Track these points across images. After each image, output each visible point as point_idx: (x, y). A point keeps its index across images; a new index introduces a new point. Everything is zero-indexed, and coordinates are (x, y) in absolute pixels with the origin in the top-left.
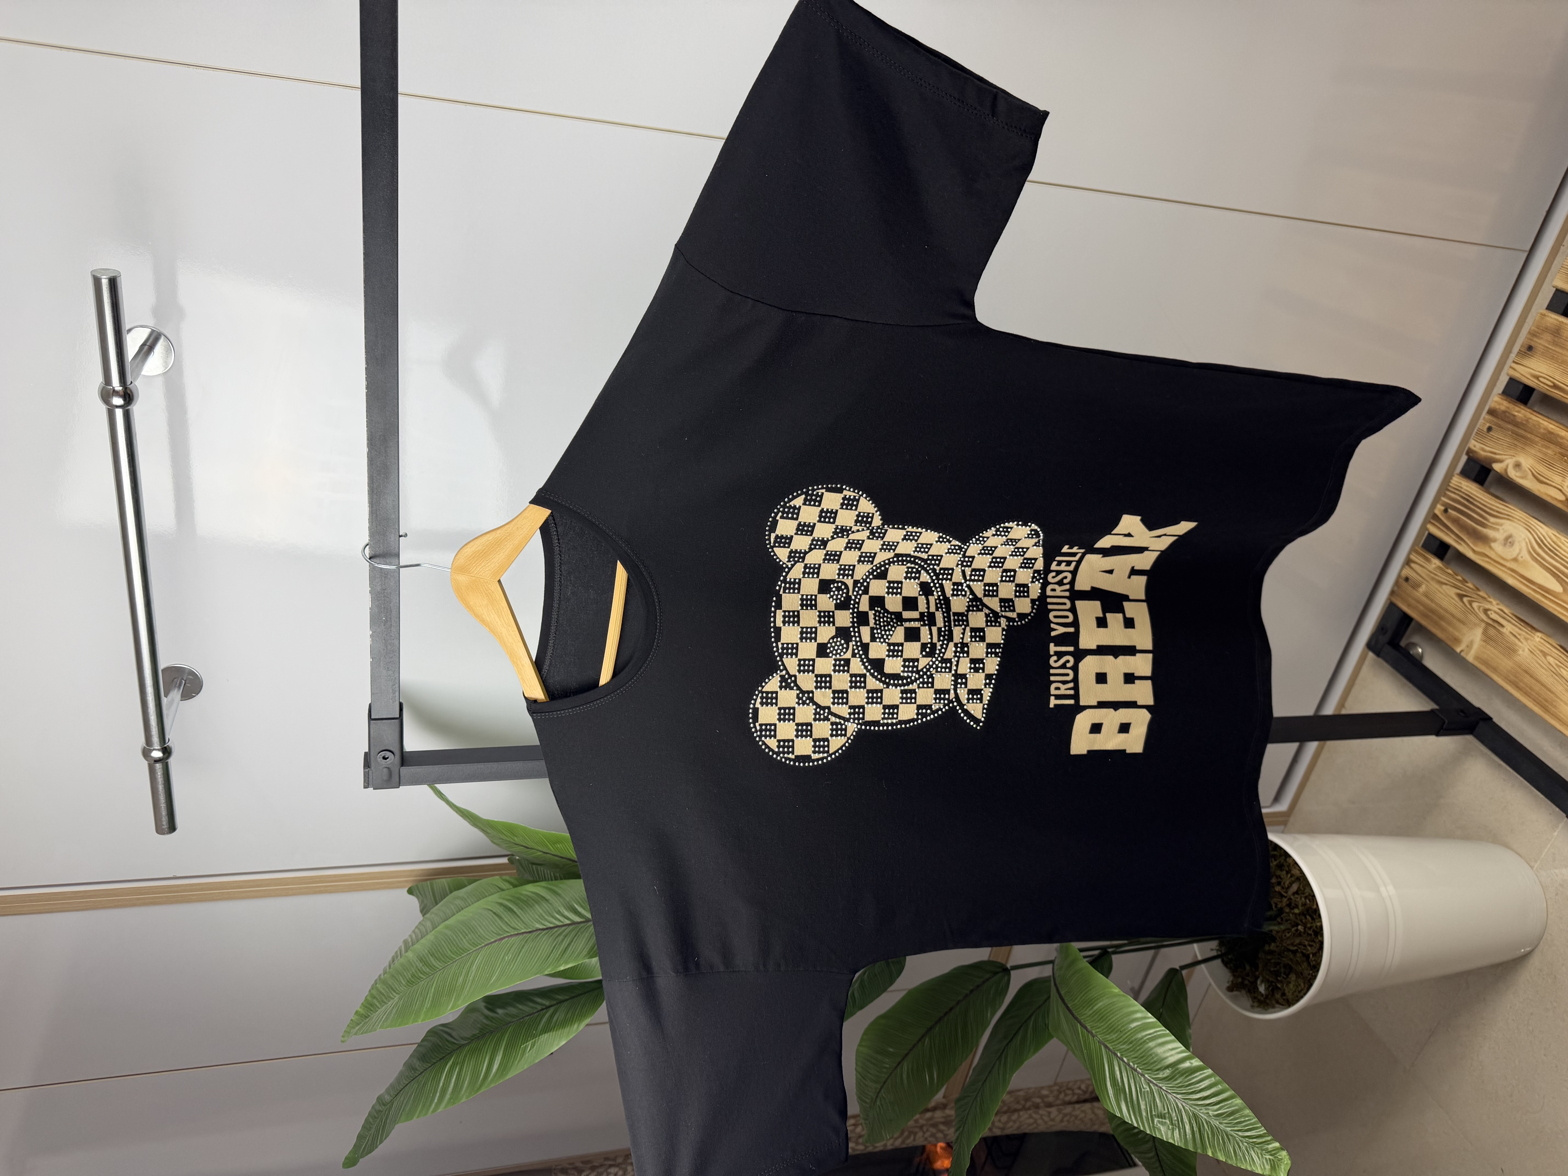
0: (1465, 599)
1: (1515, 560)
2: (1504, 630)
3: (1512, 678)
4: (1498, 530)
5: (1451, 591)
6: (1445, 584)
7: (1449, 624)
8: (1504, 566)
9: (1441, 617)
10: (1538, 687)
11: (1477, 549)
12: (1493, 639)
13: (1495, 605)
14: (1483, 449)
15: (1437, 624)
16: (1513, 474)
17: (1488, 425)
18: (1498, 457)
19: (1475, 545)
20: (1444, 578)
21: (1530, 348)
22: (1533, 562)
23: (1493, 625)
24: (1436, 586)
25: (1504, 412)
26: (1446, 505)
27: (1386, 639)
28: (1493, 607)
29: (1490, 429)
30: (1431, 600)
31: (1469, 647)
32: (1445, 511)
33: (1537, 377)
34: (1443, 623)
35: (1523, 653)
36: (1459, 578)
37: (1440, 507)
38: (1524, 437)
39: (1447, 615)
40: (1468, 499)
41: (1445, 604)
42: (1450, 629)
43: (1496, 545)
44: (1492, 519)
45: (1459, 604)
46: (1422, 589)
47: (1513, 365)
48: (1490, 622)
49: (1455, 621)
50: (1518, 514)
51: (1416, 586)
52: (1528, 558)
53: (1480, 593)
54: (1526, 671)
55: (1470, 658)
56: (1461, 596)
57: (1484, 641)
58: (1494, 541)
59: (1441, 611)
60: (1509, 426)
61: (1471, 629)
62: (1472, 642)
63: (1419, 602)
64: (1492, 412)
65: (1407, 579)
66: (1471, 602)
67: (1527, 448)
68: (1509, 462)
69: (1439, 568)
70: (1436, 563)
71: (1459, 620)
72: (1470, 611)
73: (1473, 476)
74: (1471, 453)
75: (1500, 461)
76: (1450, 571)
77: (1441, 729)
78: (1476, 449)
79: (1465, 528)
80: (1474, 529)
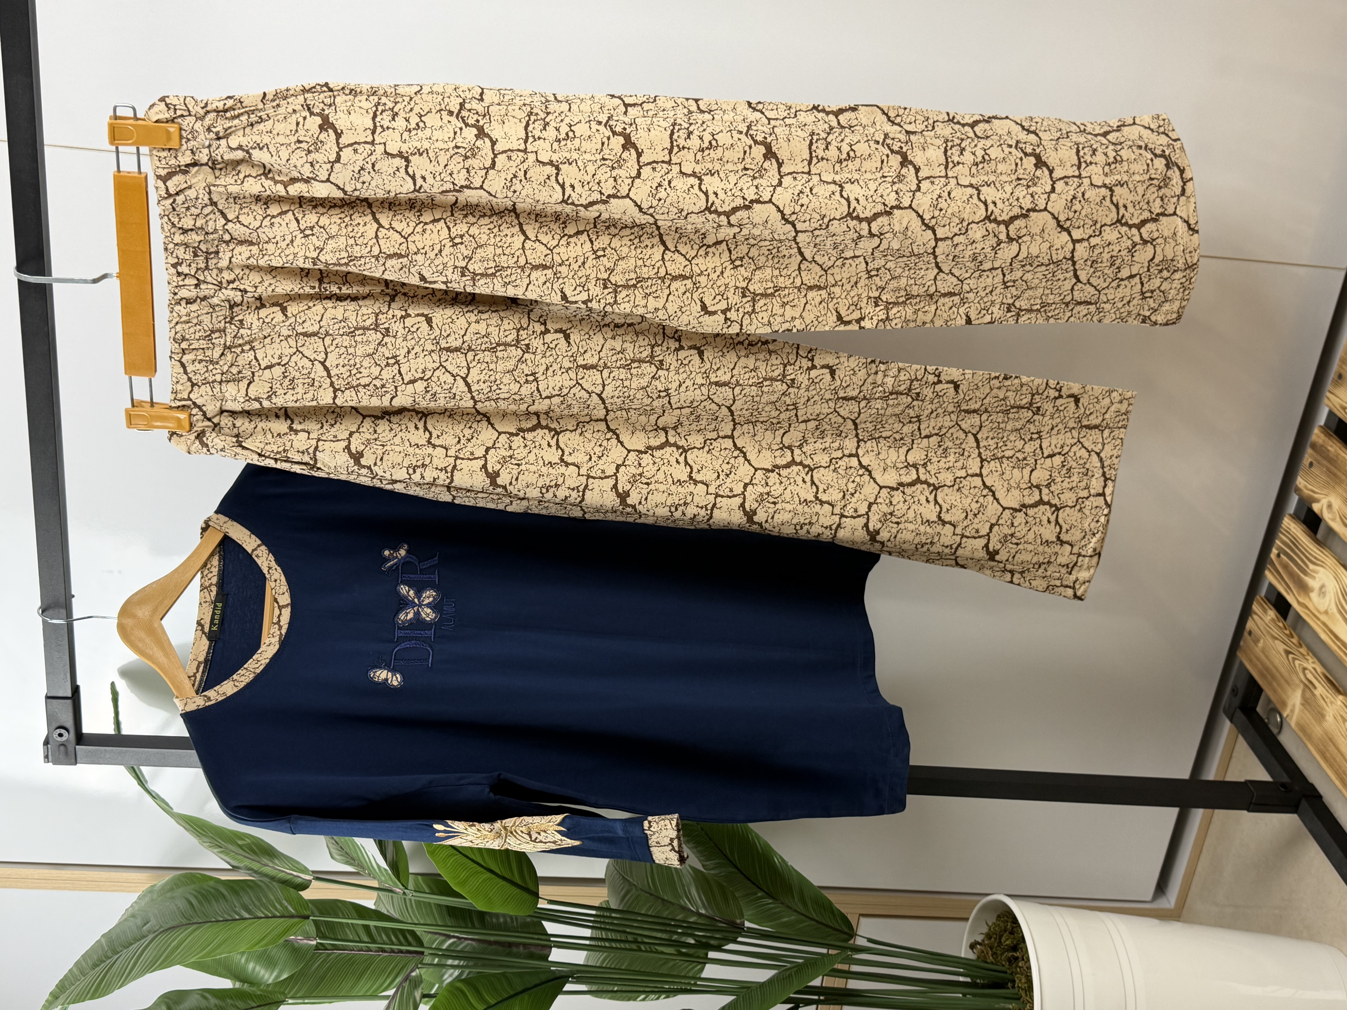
0: (1291, 656)
1: (1326, 612)
2: (1317, 692)
4: (1314, 578)
5: (1281, 647)
6: (1277, 639)
7: (1279, 684)
8: (1319, 619)
9: (1274, 677)
10: (1339, 758)
11: (1301, 600)
12: (1309, 702)
13: (1311, 664)
14: (1306, 487)
15: (1270, 684)
16: (1326, 516)
17: (1310, 460)
18: (1316, 496)
19: (1299, 594)
20: (1276, 632)
21: (1340, 376)
22: (1338, 616)
23: (1309, 686)
24: (1270, 641)
25: (1322, 446)
26: (1279, 549)
27: (1237, 701)
28: (1309, 666)
29: (1311, 464)
30: (1267, 657)
31: (1292, 711)
32: (1278, 555)
33: (1344, 408)
34: (1274, 684)
35: (1329, 718)
36: (1287, 632)
37: (1274, 551)
38: (1335, 475)
39: (1277, 674)
40: (1295, 543)
41: (1276, 662)
42: (1279, 690)
43: (1314, 595)
44: (1311, 566)
45: (1286, 662)
46: (1261, 644)
47: (1328, 394)
48: (1307, 682)
49: (1283, 682)
50: (1330, 561)
51: (1256, 641)
52: (1335, 611)
53: (1301, 650)
54: (1331, 740)
55: (1293, 724)
56: (1288, 653)
57: (1302, 704)
58: (1312, 590)
59: (1274, 670)
60: (1325, 462)
61: (1294, 690)
62: (1294, 705)
63: (1258, 659)
64: (1314, 446)
65: (1250, 633)
66: (1294, 659)
67: (1337, 487)
68: (1324, 502)
69: (1273, 620)
70: (1272, 614)
71: (1286, 681)
72: (1293, 670)
73: (1303, 517)
74: (1298, 490)
75: (1317, 501)
76: (1281, 625)
77: (1251, 803)
78: (1301, 486)
79: (1292, 575)
80: (1299, 577)
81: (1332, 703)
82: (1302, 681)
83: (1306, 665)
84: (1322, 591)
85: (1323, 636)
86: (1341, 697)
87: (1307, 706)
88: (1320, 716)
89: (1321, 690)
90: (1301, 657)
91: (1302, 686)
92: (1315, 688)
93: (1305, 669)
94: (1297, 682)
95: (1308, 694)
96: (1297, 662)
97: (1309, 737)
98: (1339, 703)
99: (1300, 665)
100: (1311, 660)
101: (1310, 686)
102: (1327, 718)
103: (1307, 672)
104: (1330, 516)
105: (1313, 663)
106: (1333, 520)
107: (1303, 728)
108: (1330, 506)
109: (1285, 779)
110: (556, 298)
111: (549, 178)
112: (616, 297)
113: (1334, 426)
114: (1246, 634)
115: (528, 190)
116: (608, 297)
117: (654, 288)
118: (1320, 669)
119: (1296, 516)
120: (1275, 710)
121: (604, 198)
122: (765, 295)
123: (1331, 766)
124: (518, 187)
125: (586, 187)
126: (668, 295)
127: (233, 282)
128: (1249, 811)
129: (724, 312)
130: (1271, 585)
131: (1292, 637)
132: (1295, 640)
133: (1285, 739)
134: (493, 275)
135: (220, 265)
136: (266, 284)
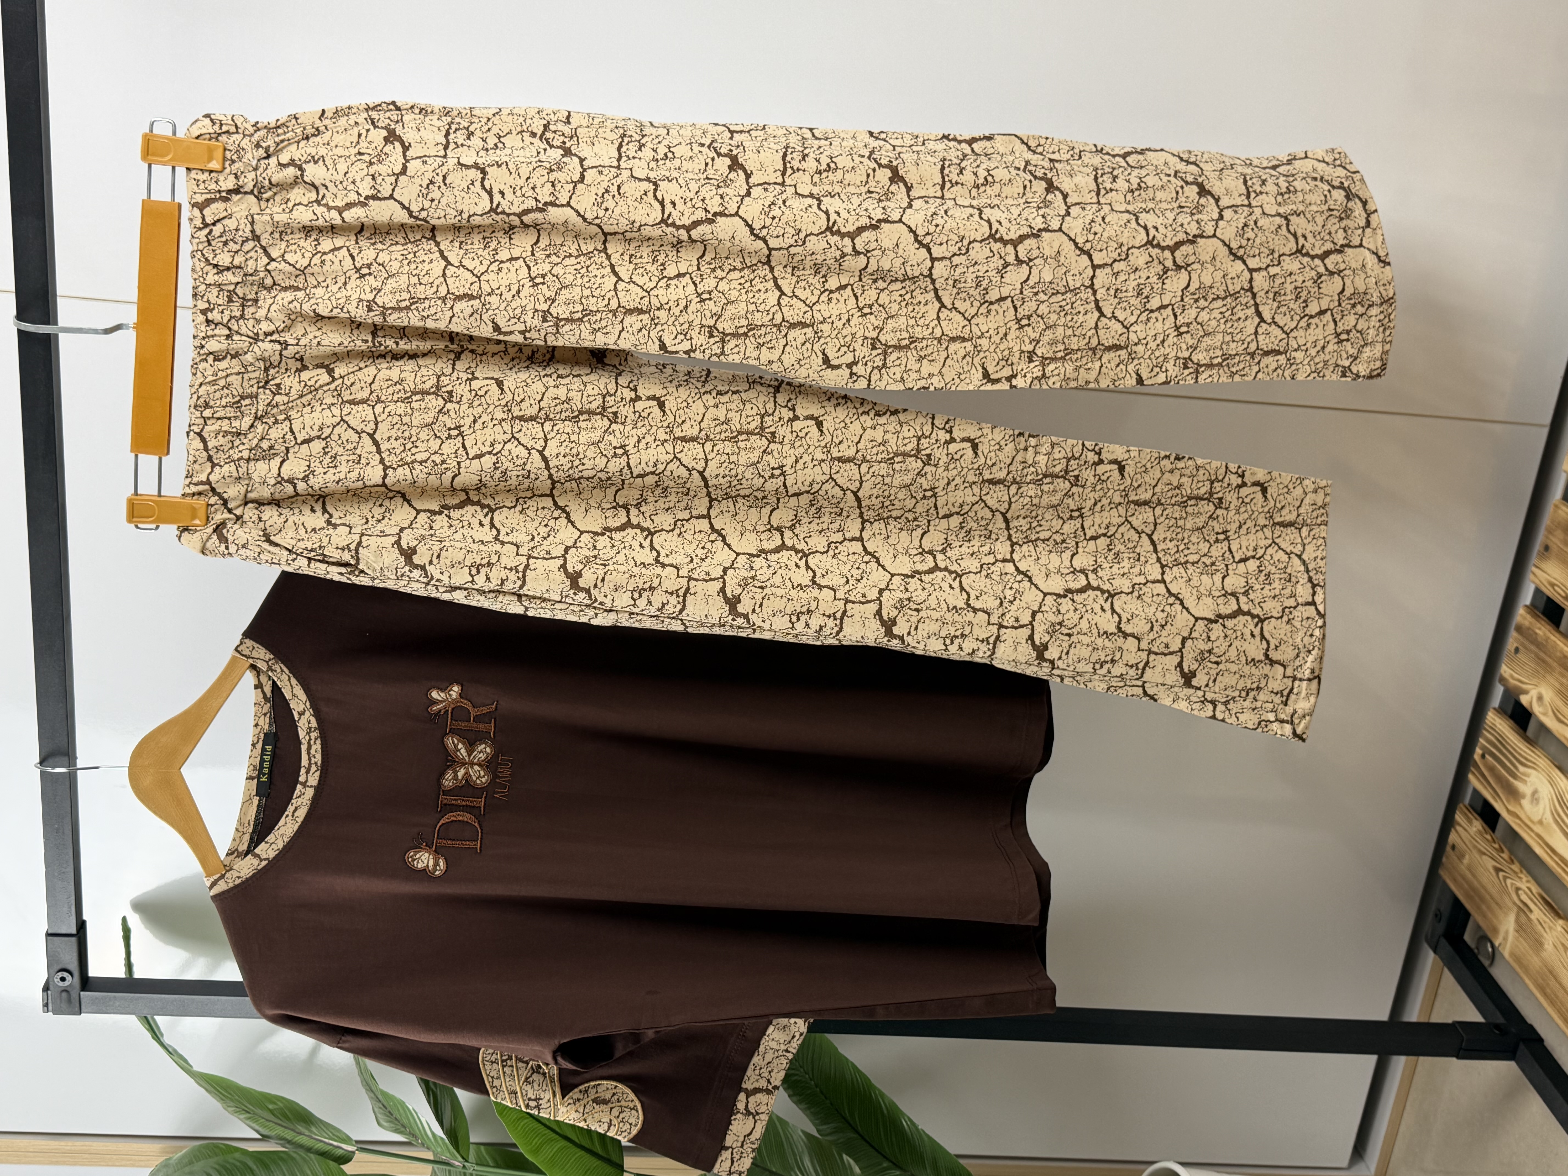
0: (1501, 874)
1: (1540, 822)
2: (1533, 917)
3: (1540, 981)
4: (1525, 782)
5: (1490, 864)
6: (1485, 854)
7: (1489, 907)
8: (1532, 830)
9: (1482, 899)
10: (1561, 994)
11: (1510, 808)
12: (1524, 928)
13: (1525, 884)
14: (1512, 676)
15: (1479, 908)
16: (1537, 709)
17: (1515, 645)
18: (1524, 686)
19: (1508, 801)
20: (1483, 846)
21: (1547, 548)
22: (1555, 827)
23: (1523, 910)
24: (1477, 856)
25: (1529, 629)
26: (1484, 748)
27: (1441, 928)
28: (1523, 886)
29: (1517, 650)
30: (1474, 876)
31: (1505, 939)
32: (1483, 756)
33: (1553, 585)
34: (1484, 907)
35: (1549, 946)
36: (1496, 846)
37: (1478, 751)
38: (1544, 661)
39: (1488, 897)
40: (1501, 741)
41: (1485, 880)
42: (1490, 915)
43: (1525, 803)
44: (1521, 768)
45: (1496, 881)
46: (1466, 861)
47: (1534, 569)
48: (1521, 905)
49: (1493, 905)
50: (1543, 762)
51: (1461, 857)
52: (1551, 820)
53: (1513, 867)
54: (1550, 972)
55: (1506, 954)
56: (1498, 870)
57: (1517, 931)
58: (1523, 797)
59: (1483, 891)
60: (1533, 647)
61: (1506, 914)
62: (1507, 932)
63: (1464, 877)
64: (1519, 629)
65: (1453, 847)
66: (1505, 878)
67: (1548, 677)
68: (1534, 693)
69: (1480, 832)
70: (1477, 825)
71: (1497, 903)
72: (1505, 890)
73: (1509, 712)
74: (1503, 680)
75: (1526, 692)
76: (1489, 837)
77: (1460, 1049)
78: (1506, 675)
79: (1499, 779)
80: (1507, 781)
81: (1550, 928)
82: (1515, 903)
83: (1519, 884)
84: (1535, 797)
85: (1538, 850)
86: (1561, 922)
87: (1522, 933)
88: (1538, 944)
89: (1538, 913)
90: (1513, 876)
91: (1515, 909)
92: (1531, 911)
93: (1518, 889)
94: (1510, 904)
95: (1523, 918)
96: (1509, 881)
97: (1526, 970)
98: (1559, 929)
99: (1512, 884)
100: (1525, 879)
101: (1525, 909)
102: (1546, 946)
103: (1520, 892)
104: (1541, 710)
105: (1528, 881)
106: (1545, 714)
107: (1518, 960)
108: (1540, 698)
109: (1500, 1020)
110: (654, 348)
111: (645, 194)
112: (723, 347)
113: (1541, 604)
114: (1448, 849)
115: (621, 208)
116: (715, 347)
117: (768, 338)
118: (1535, 889)
119: (1501, 710)
120: (1484, 938)
121: (710, 216)
122: (898, 347)
123: (1552, 1003)
124: (610, 204)
125: (689, 204)
126: (785, 346)
127: (271, 334)
128: (1458, 1057)
129: (849, 366)
130: (1475, 791)
131: (1503, 851)
132: (1505, 855)
133: (1498, 973)
134: (580, 320)
135: (257, 316)
136: (311, 336)
